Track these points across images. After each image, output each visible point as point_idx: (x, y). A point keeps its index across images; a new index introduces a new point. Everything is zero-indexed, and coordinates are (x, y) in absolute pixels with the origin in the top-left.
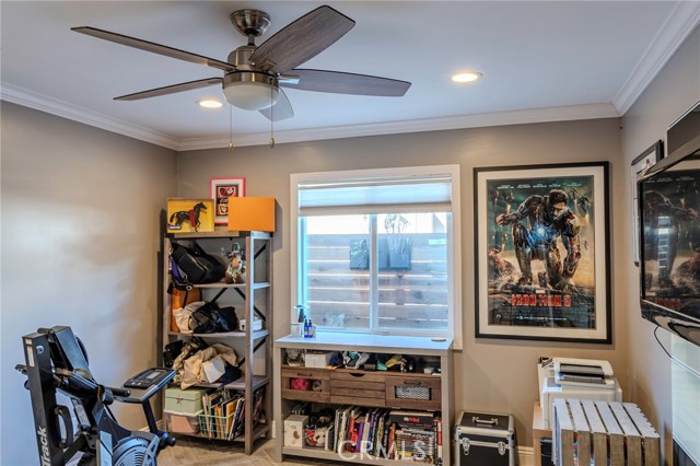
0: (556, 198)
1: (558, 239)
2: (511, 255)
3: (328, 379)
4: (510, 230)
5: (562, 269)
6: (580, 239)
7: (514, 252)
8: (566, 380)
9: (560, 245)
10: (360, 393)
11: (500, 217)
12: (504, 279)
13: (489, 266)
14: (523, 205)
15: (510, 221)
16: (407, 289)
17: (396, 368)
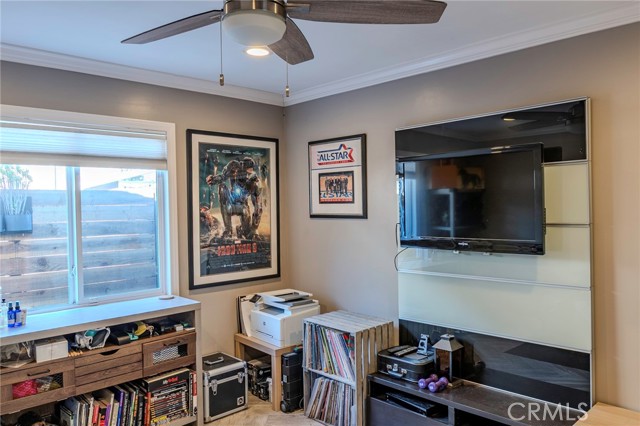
1: (249, 198)
2: (217, 212)
3: (72, 368)
5: (251, 222)
6: (261, 198)
7: (219, 209)
9: (250, 203)
10: (115, 372)
11: (208, 178)
12: (213, 233)
13: (201, 221)
14: (226, 167)
15: (216, 181)
16: (26, 255)
17: (146, 335)
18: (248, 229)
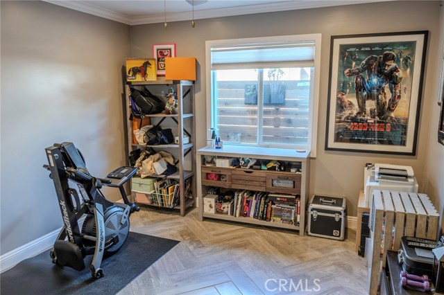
0: (388, 58)
1: (386, 86)
2: (353, 97)
3: (230, 174)
4: (353, 79)
5: (387, 107)
6: (402, 86)
7: (355, 94)
8: (382, 178)
9: (387, 90)
10: (250, 183)
11: (347, 71)
12: (347, 113)
13: (337, 104)
14: (364, 62)
15: (353, 73)
16: (282, 117)
17: (273, 169)
18: (382, 111)
